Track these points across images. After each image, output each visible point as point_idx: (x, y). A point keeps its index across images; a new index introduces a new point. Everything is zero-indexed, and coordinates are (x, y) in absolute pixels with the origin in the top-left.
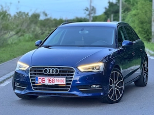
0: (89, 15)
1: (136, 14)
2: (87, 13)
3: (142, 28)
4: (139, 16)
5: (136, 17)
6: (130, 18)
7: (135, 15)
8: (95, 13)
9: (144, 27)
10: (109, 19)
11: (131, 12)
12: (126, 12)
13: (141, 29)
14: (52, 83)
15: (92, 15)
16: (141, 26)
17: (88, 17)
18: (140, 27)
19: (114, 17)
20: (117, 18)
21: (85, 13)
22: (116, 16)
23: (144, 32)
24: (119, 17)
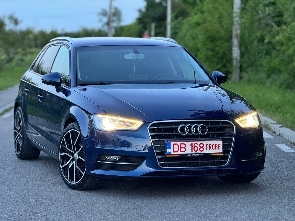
0: (108, 24)
1: (201, 21)
2: (105, 20)
3: (213, 50)
4: (206, 25)
5: (199, 28)
6: (188, 31)
7: (198, 24)
8: (119, 20)
9: (217, 48)
10: (146, 33)
11: (189, 19)
12: (180, 19)
13: (210, 53)
14: (199, 152)
15: (114, 25)
16: (211, 46)
17: (106, 28)
18: (208, 49)
19: (156, 27)
20: (162, 30)
21: (100, 20)
22: (161, 26)
23: (216, 59)
24: (165, 29)
